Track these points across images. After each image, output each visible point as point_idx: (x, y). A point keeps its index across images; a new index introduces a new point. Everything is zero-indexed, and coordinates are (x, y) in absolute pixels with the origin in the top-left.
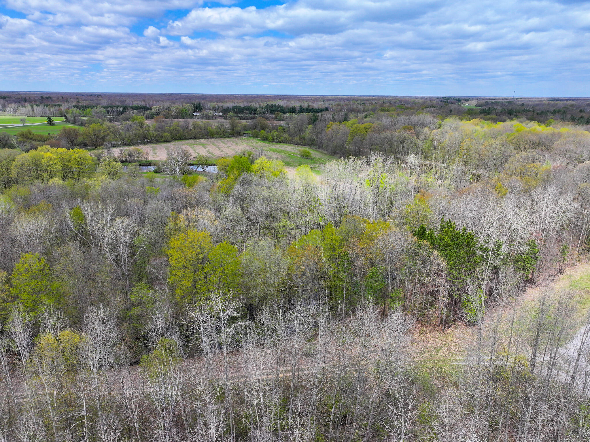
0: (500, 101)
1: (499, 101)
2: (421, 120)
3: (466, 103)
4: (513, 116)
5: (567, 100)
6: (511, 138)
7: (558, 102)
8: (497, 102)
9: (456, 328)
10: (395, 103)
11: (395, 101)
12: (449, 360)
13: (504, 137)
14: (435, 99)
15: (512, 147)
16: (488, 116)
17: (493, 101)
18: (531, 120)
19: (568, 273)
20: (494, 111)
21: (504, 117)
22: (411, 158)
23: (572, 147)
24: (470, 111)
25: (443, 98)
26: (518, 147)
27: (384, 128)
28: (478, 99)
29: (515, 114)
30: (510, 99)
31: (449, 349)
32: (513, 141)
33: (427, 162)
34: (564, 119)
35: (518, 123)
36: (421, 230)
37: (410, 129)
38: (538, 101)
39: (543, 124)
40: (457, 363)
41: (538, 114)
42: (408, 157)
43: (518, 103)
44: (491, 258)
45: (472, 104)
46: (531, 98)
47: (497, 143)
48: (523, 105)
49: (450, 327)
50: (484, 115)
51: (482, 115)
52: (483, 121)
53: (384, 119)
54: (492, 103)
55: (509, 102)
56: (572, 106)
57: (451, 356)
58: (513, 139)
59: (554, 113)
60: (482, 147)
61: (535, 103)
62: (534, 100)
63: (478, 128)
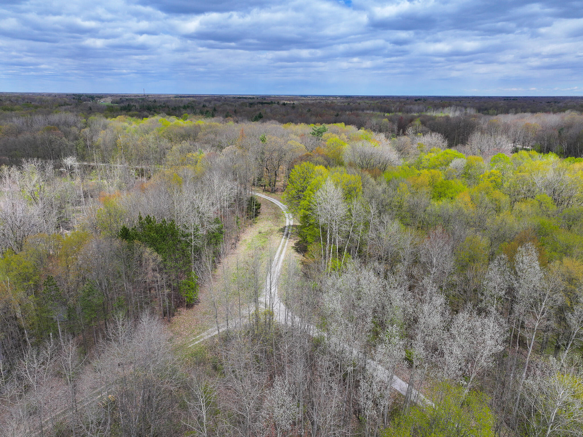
0: (134, 97)
1: (132, 98)
2: (63, 120)
3: (101, 100)
4: (152, 112)
5: (188, 97)
6: (162, 132)
7: (182, 99)
8: (130, 99)
9: (179, 314)
10: (17, 100)
11: (15, 98)
12: (185, 344)
13: (155, 131)
14: (64, 96)
15: (166, 140)
16: (130, 113)
17: (127, 98)
18: (170, 114)
19: (243, 239)
20: (134, 107)
21: (145, 113)
22: (70, 161)
23: (212, 136)
24: (111, 108)
25: (74, 95)
26: (171, 140)
27: (20, 131)
28: (111, 95)
29: (153, 109)
30: (142, 96)
31: (181, 335)
32: (165, 135)
33: (85, 163)
34: (195, 113)
35: (161, 118)
36: (124, 232)
37: (55, 130)
38: (166, 98)
39: (180, 118)
40: (192, 345)
41: (172, 109)
42: (65, 161)
43: (150, 99)
44: (194, 241)
45: (108, 102)
46: (159, 95)
47: (151, 137)
48: (155, 101)
49: (173, 315)
50: (127, 112)
51: (124, 112)
52: (129, 118)
53: (15, 119)
54: (127, 100)
55: (142, 99)
56: (194, 101)
57: (185, 341)
58: (164, 133)
59: (185, 108)
60: (139, 143)
61: (165, 99)
62: (162, 97)
63: (126, 124)
